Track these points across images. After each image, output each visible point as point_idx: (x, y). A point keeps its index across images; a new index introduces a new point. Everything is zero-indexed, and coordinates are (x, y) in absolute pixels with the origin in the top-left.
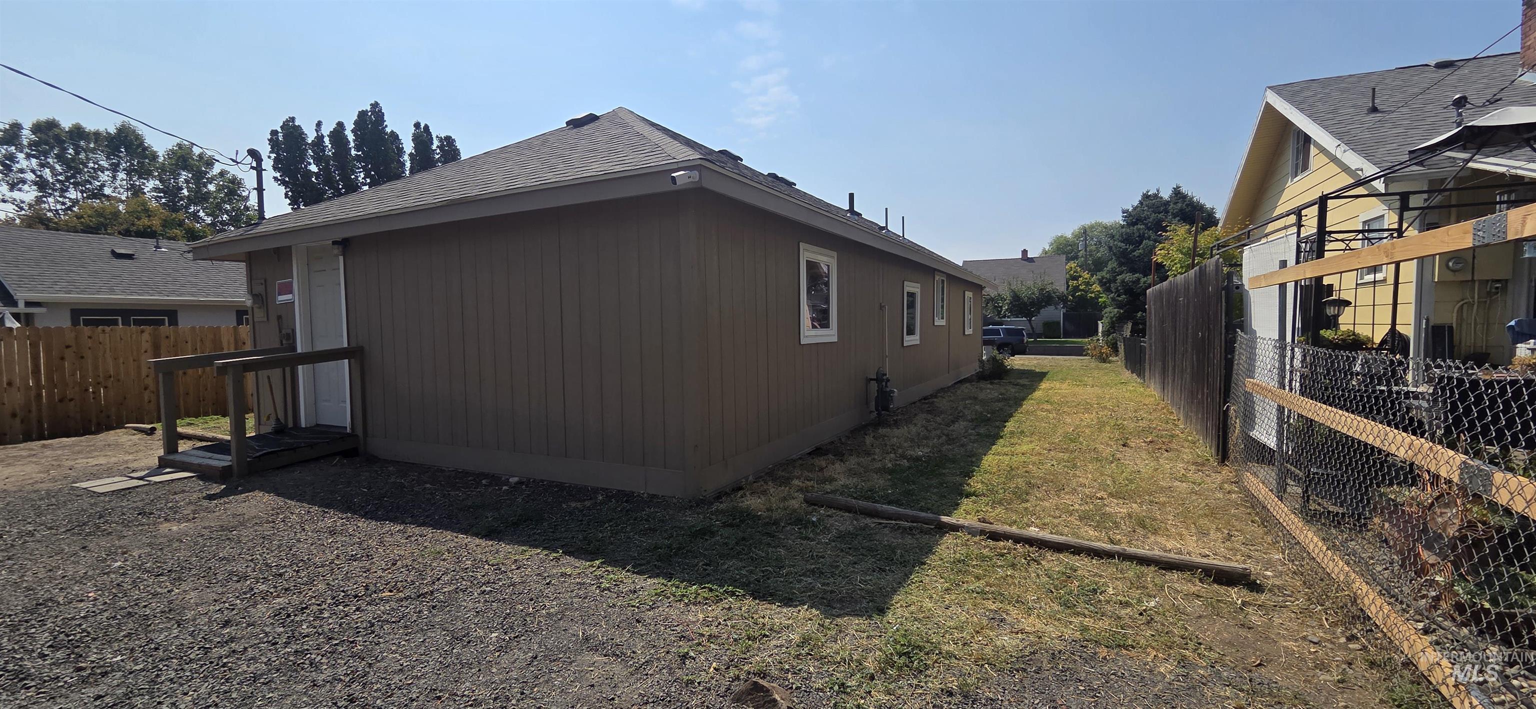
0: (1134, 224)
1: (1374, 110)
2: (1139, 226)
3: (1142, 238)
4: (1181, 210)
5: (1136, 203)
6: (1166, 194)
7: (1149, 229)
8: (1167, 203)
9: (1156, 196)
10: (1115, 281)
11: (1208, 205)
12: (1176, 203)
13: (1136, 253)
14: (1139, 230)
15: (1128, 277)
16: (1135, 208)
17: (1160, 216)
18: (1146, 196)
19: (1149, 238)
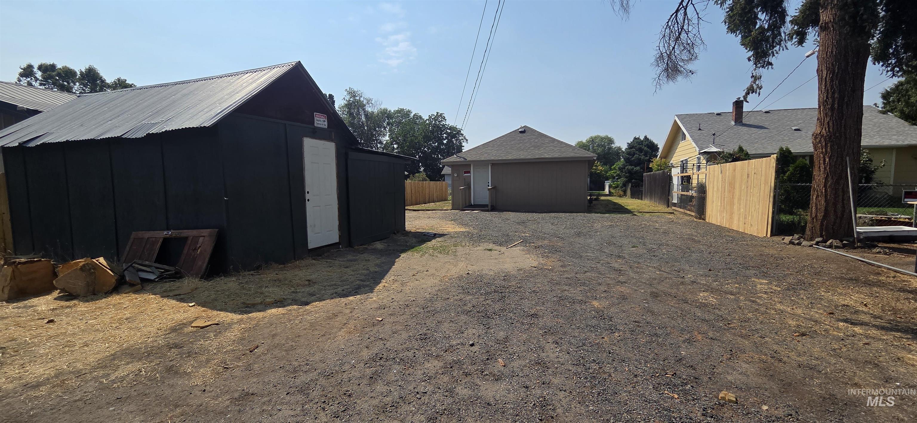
0: (631, 148)
1: (700, 129)
2: (633, 149)
3: (634, 154)
4: (647, 144)
5: (632, 141)
6: (642, 138)
7: (637, 150)
8: (642, 141)
9: (638, 138)
10: (625, 168)
11: (656, 143)
12: (645, 142)
13: (633, 159)
14: (633, 151)
15: (630, 167)
16: (632, 143)
17: (640, 146)
18: (635, 138)
19: (637, 154)
